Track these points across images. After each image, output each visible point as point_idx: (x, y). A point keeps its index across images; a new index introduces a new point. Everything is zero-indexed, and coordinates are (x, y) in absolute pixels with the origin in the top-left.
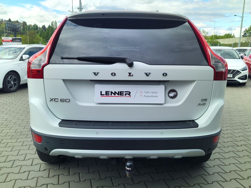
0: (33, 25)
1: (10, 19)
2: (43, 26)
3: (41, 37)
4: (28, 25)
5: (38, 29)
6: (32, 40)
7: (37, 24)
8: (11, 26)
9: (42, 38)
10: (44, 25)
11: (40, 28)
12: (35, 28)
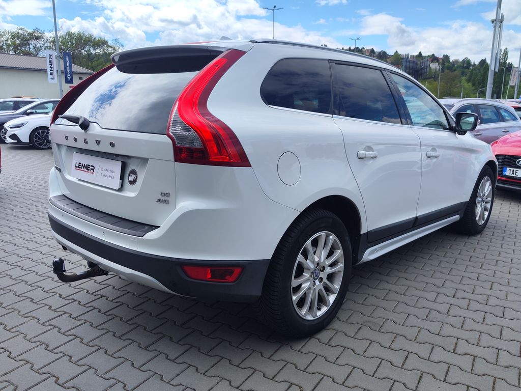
0: (461, 60)
1: (420, 53)
2: (482, 60)
3: (468, 83)
4: (451, 61)
5: (471, 67)
6: (450, 89)
7: (469, 58)
8: (411, 65)
9: (470, 84)
10: (484, 59)
11: (474, 65)
12: (465, 65)
